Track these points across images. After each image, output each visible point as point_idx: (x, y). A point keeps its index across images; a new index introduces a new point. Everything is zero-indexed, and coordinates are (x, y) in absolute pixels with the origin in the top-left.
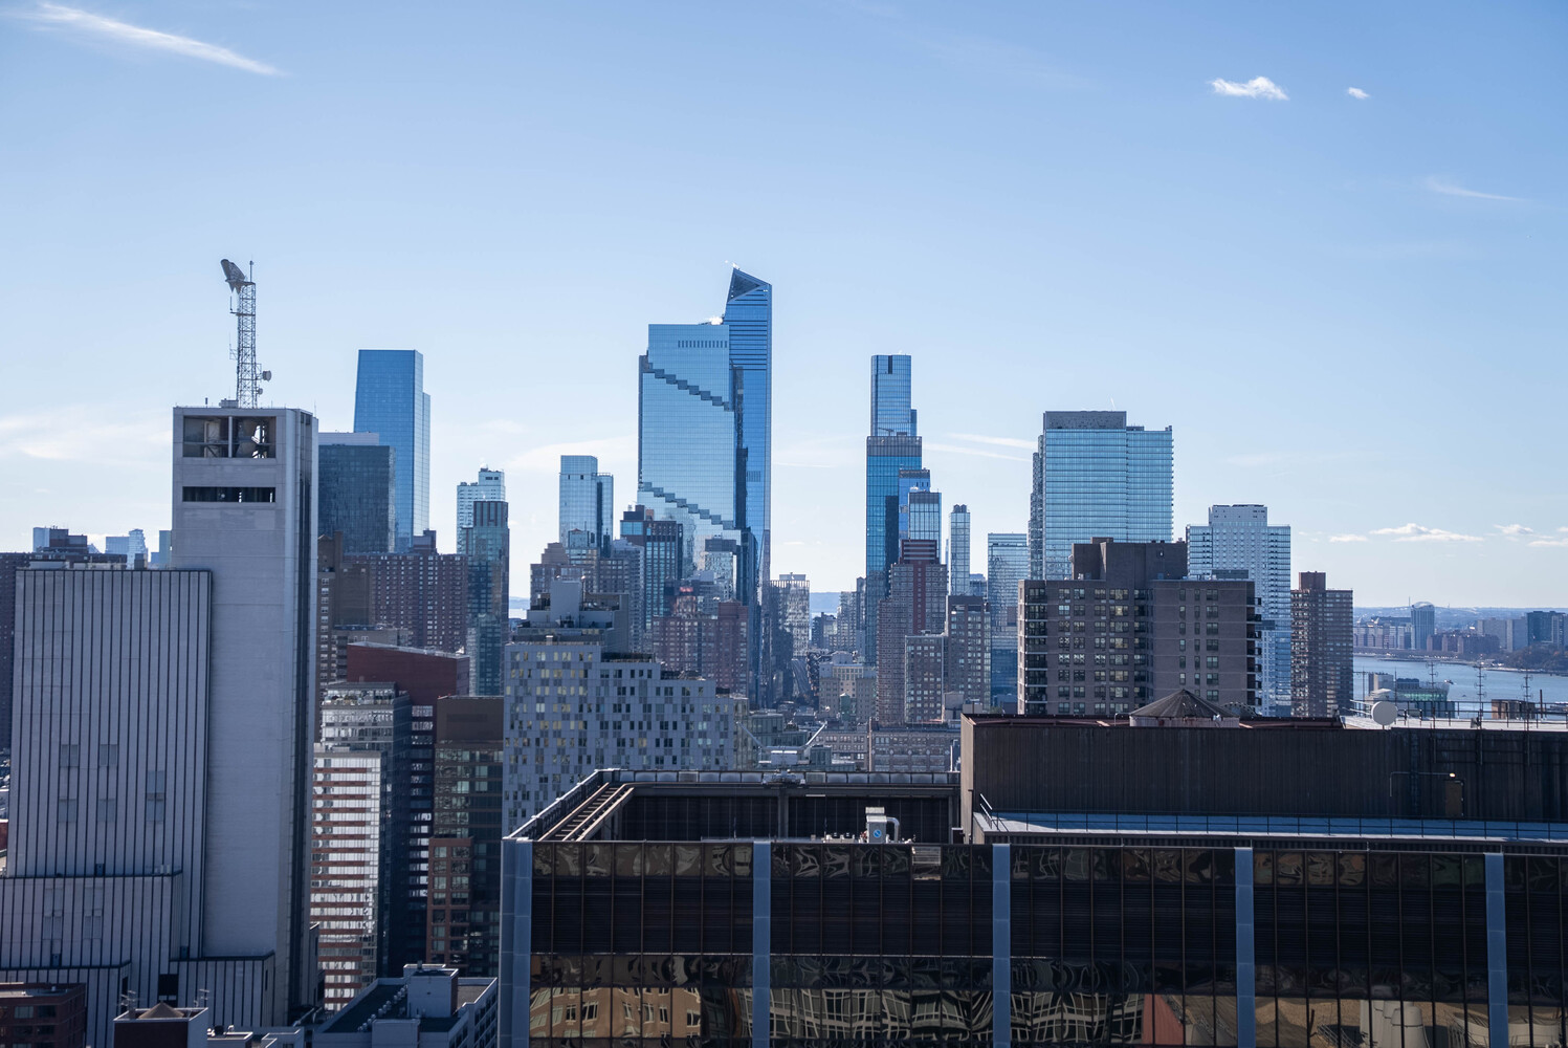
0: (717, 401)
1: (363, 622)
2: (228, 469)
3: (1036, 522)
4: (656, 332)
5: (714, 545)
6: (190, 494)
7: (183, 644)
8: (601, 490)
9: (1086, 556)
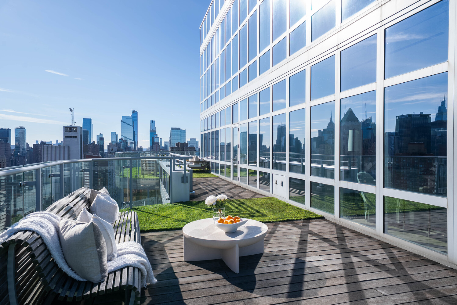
0: (131, 125)
1: (87, 152)
2: (71, 134)
3: (170, 140)
4: (123, 117)
5: (131, 143)
6: (66, 137)
7: (65, 155)
8: (116, 136)
9: (177, 144)
